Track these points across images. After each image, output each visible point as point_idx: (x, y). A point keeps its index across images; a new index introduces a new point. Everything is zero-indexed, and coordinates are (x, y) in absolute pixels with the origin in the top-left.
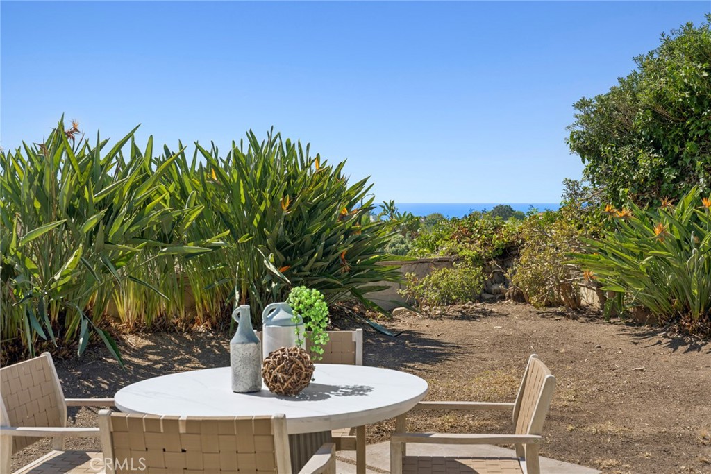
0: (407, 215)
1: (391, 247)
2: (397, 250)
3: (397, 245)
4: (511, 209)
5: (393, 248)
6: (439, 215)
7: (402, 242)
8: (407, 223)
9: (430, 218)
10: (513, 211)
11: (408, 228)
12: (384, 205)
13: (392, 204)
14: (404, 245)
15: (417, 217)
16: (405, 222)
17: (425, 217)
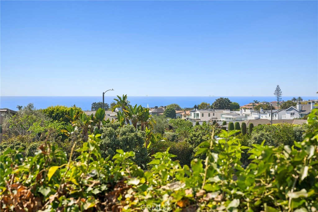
0: (137, 107)
1: (122, 135)
2: (127, 138)
3: (127, 133)
4: (229, 101)
5: (124, 136)
6: (176, 105)
7: (132, 131)
8: (138, 114)
9: (169, 108)
10: (230, 102)
11: (138, 118)
12: (118, 99)
13: (125, 97)
14: (133, 134)
15: (146, 109)
16: (136, 114)
17: (165, 107)
